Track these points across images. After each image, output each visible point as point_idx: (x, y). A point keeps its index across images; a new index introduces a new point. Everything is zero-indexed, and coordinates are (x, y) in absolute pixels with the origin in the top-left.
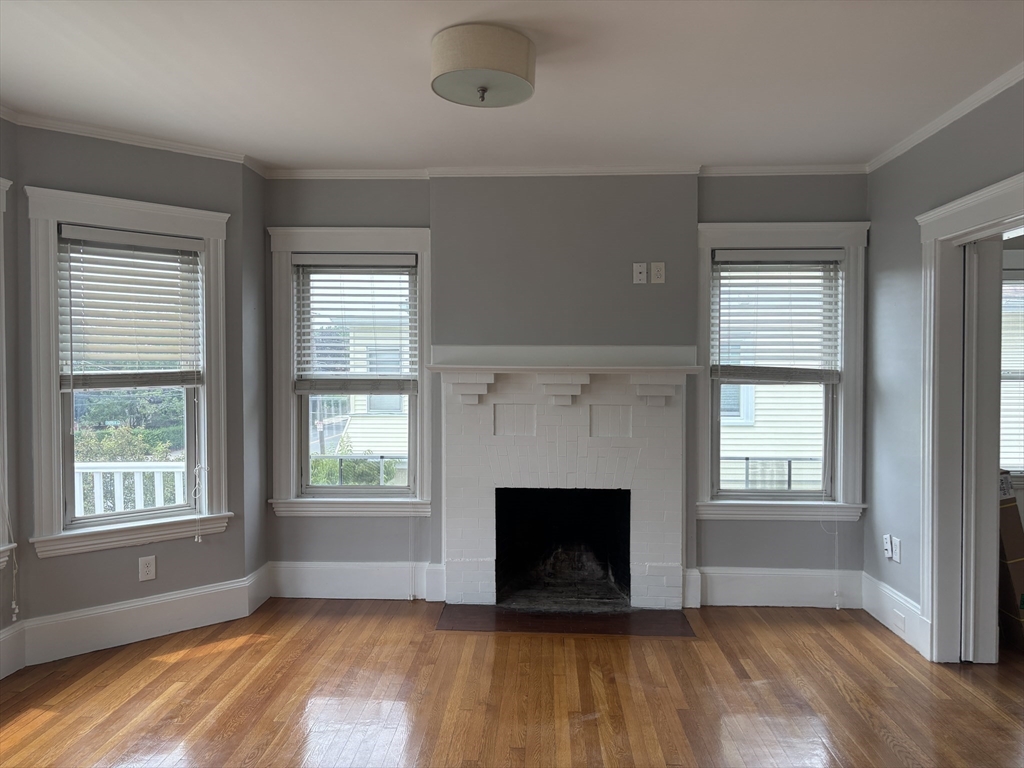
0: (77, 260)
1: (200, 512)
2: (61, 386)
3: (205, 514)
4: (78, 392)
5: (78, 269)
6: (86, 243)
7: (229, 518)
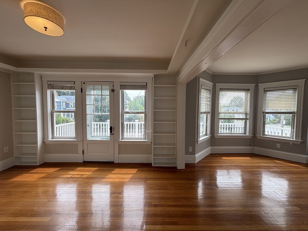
0: (268, 93)
1: (293, 139)
2: (263, 113)
3: (294, 140)
4: (266, 115)
5: (268, 95)
6: (269, 91)
7: (301, 142)
